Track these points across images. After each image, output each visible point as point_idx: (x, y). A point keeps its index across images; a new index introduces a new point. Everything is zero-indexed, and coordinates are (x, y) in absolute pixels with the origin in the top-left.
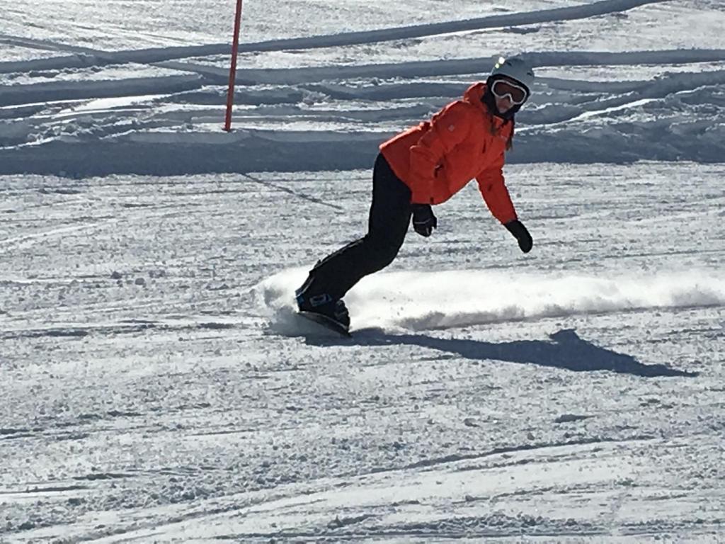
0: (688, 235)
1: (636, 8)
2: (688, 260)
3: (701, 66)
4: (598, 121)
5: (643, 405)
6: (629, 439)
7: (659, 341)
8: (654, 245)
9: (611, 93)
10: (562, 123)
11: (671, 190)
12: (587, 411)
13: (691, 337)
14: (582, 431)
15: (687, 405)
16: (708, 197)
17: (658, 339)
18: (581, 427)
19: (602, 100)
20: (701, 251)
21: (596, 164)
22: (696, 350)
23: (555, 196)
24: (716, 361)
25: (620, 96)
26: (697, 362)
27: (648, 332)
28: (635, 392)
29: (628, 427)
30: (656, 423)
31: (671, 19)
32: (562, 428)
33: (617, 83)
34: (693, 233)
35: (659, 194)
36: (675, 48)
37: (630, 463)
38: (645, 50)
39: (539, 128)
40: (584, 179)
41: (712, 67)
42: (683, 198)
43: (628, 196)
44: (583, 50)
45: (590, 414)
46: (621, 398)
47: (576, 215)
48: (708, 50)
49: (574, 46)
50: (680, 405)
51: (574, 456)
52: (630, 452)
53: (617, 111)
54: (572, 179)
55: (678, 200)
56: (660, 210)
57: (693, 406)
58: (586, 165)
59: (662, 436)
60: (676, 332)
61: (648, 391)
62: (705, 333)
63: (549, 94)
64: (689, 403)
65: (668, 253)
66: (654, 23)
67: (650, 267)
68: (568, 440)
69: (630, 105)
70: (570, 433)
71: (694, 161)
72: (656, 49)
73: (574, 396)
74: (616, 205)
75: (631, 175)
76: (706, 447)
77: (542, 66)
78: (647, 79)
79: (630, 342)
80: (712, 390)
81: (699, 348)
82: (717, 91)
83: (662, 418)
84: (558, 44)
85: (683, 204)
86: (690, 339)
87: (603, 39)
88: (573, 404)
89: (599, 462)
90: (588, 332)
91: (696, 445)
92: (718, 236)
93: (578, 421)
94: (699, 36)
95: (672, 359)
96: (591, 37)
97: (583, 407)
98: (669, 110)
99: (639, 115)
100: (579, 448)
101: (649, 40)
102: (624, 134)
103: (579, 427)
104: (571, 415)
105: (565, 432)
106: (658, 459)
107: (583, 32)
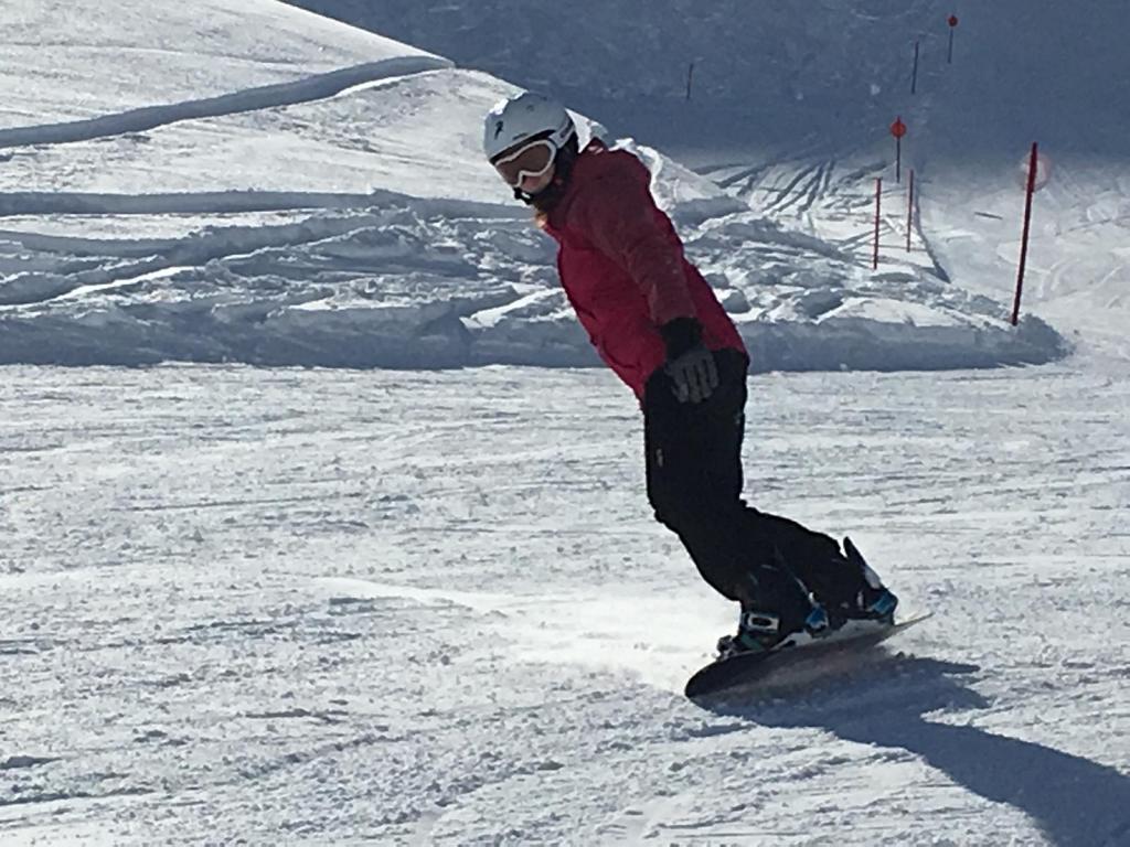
0: (231, 477)
1: (163, 127)
2: (229, 515)
3: (262, 217)
4: (101, 300)
5: (140, 740)
6: (114, 793)
7: (174, 641)
8: (179, 493)
9: (123, 256)
10: (45, 303)
11: (209, 408)
12: (50, 750)
13: (224, 634)
14: (40, 781)
15: (207, 740)
16: (267, 418)
17: (172, 637)
18: (39, 776)
19: (108, 268)
20: (251, 502)
21: (96, 367)
22: (230, 655)
23: (27, 416)
24: (259, 672)
25: (136, 262)
26: (229, 673)
27: (157, 627)
28: (129, 721)
29: (113, 775)
30: (157, 768)
31: (217, 144)
32: (9, 779)
33: (131, 242)
34: (240, 474)
35: (191, 413)
36: (223, 189)
37: (111, 831)
38: (176, 191)
39: (8, 311)
40: (75, 389)
41: (279, 218)
42: (228, 420)
43: (142, 417)
44: (79, 191)
45: (55, 755)
46: (105, 729)
47: (60, 446)
48: (273, 193)
49: (65, 184)
50: (198, 740)
51: (25, 821)
52: (113, 813)
53: (133, 285)
54: (58, 390)
55: (220, 423)
56: (191, 438)
57: (217, 741)
58: (80, 368)
59: (166, 788)
60: (201, 627)
61: (149, 718)
62: (246, 628)
63: (24, 258)
64: (211, 737)
65: (200, 505)
66: (189, 150)
67: (169, 526)
68: (17, 796)
69: (150, 276)
70: (20, 785)
71: (248, 363)
72: (193, 191)
73: (31, 727)
74: (123, 431)
75: (148, 383)
76: (233, 805)
77: (15, 214)
78: (179, 236)
79: (129, 643)
80: (249, 715)
81: (234, 652)
82: (287, 257)
83: (169, 760)
84: (40, 180)
85: (228, 429)
86: (221, 637)
87: (110, 173)
88: (29, 739)
89: (64, 830)
90: (63, 627)
91: (217, 802)
92: (277, 479)
93: (35, 765)
94: (259, 170)
95: (191, 669)
96: (93, 170)
97: (45, 743)
98: (209, 284)
99: (165, 292)
100: (33, 807)
101: (182, 176)
102: (139, 321)
103: (35, 776)
104: (25, 757)
105: (14, 783)
106: (156, 823)
107: (79, 162)
